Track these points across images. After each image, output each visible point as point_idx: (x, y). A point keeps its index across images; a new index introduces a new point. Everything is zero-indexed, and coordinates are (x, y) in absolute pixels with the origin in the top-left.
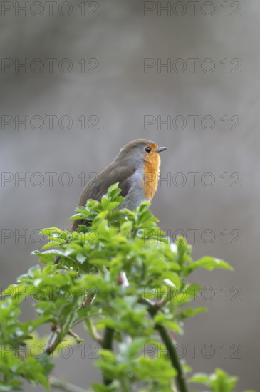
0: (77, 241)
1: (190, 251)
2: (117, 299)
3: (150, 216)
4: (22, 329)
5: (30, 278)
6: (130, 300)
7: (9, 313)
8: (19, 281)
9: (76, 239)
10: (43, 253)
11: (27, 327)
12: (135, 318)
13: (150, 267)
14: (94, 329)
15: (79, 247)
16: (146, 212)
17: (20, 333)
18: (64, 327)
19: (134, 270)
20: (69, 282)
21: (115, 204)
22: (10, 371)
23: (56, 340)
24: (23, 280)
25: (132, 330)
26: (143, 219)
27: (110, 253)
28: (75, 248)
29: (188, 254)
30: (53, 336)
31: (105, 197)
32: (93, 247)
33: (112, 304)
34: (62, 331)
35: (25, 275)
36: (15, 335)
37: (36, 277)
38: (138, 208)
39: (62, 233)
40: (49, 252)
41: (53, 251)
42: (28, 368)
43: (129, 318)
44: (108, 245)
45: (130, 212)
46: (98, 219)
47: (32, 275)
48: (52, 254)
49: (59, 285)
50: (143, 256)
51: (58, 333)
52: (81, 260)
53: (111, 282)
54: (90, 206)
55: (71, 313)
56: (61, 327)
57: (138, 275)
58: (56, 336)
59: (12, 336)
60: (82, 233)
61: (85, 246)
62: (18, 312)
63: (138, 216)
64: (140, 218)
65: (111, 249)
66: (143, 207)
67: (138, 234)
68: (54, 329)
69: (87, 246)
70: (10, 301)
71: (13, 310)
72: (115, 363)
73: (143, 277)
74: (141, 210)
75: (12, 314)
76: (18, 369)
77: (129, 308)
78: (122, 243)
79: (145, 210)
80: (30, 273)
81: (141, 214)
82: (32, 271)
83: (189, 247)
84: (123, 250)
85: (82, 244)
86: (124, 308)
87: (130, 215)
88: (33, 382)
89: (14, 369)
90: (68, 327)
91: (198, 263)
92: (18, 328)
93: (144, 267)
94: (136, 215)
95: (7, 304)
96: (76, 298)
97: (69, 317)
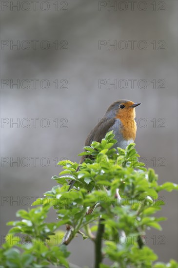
0: (85, 169)
1: (157, 179)
2: (116, 207)
3: (135, 153)
4: (49, 228)
5: (53, 193)
6: (125, 208)
7: (41, 216)
8: (45, 195)
9: (84, 168)
10: (61, 177)
11: (53, 227)
12: (129, 220)
13: (137, 187)
14: (90, 231)
15: (87, 173)
16: (133, 150)
17: (47, 230)
18: (76, 227)
19: (126, 189)
20: (81, 197)
21: (111, 144)
22: (41, 256)
23: (70, 236)
24: (48, 195)
25: (127, 229)
26: (130, 155)
27: (109, 177)
28: (85, 174)
29: (155, 180)
30: (67, 234)
31: (104, 140)
32: (97, 173)
33: (113, 210)
34: (74, 230)
35: (49, 192)
36: (44, 232)
37: (57, 193)
38: (127, 147)
39: (73, 164)
40: (64, 177)
41: (67, 176)
42: (54, 254)
43: (125, 220)
44: (107, 172)
45: (122, 150)
46: (101, 155)
47: (54, 192)
48: (66, 178)
49: (73, 199)
50: (133, 178)
51: (72, 231)
52: (88, 182)
53: (112, 196)
54: (94, 146)
55: (82, 217)
56: (74, 227)
57: (130, 192)
58: (70, 233)
59: (42, 232)
60: (89, 164)
61: (91, 172)
62: (46, 216)
63: (127, 153)
64: (129, 154)
65: (110, 174)
66: (130, 146)
67: (127, 165)
68: (68, 229)
69: (93, 172)
70: (41, 208)
71: (43, 215)
72: (116, 251)
73: (132, 193)
74: (129, 149)
75: (43, 218)
76: (47, 255)
77: (125, 213)
78: (119, 169)
79: (132, 148)
80: (53, 190)
81: (129, 151)
82: (55, 189)
83: (156, 176)
84: (118, 175)
85: (89, 171)
86: (122, 213)
87: (122, 152)
88: (55, 264)
89: (44, 254)
90: (78, 227)
91: (161, 186)
92: (46, 227)
93: (133, 186)
94: (125, 152)
95: (39, 211)
96: (85, 207)
97: (80, 221)
